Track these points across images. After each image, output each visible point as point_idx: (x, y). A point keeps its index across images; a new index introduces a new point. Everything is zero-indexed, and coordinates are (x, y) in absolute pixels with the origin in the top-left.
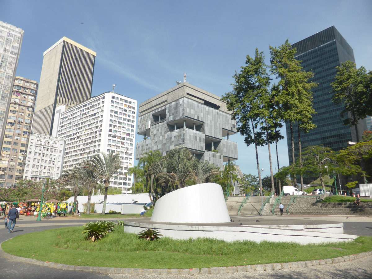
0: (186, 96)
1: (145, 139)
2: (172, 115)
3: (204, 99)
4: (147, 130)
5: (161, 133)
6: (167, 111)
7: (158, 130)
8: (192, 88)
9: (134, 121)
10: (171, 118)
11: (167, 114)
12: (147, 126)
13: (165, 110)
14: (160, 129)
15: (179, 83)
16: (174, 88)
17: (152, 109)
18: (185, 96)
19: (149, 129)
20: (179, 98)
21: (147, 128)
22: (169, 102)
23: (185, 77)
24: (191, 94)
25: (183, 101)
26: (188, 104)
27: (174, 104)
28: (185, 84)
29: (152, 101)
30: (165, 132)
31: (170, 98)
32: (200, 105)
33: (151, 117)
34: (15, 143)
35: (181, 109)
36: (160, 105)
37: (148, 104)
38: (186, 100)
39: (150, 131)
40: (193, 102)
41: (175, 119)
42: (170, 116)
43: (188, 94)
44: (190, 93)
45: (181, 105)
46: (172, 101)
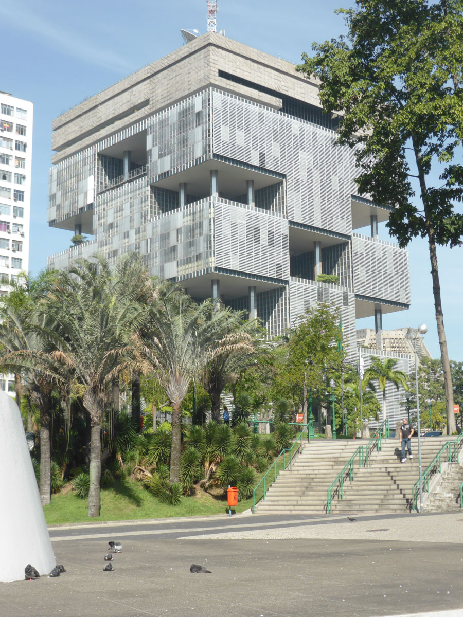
0: (217, 83)
1: (77, 242)
2: (170, 152)
3: (284, 92)
4: (81, 209)
5: (132, 220)
6: (149, 139)
7: (121, 209)
8: (238, 51)
9: (24, 178)
10: (165, 165)
11: (151, 150)
12: (81, 198)
13: (144, 133)
14: (127, 206)
15: (189, 38)
16: (174, 56)
17: (97, 134)
18: (212, 81)
19: (91, 206)
20: (194, 89)
21: (81, 205)
22: (159, 107)
23: (212, 12)
24: (235, 74)
25: (207, 102)
26: (225, 112)
27: (173, 111)
28: (212, 40)
29: (96, 107)
30: (144, 216)
31: (159, 90)
32: (270, 114)
33: (97, 164)
35: (198, 131)
36: (126, 119)
37: (83, 117)
38: (217, 98)
39: (92, 214)
40: (244, 104)
41: (179, 168)
42: (161, 156)
43: (222, 74)
44: (231, 72)
45: (199, 114)
46: (166, 103)
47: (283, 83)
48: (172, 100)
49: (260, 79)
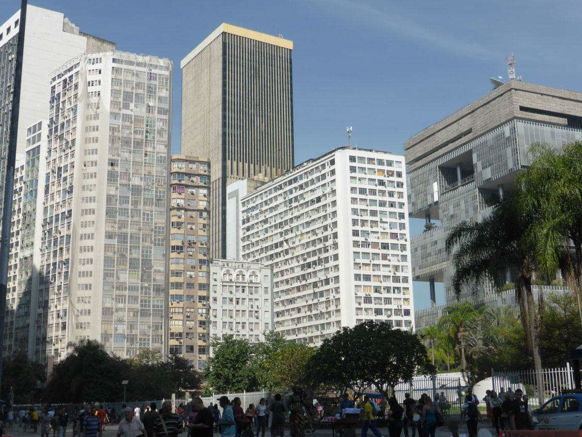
0: (519, 116)
1: (429, 228)
2: (490, 165)
3: (568, 113)
4: (430, 205)
5: (467, 212)
6: (475, 156)
7: (458, 205)
8: (532, 90)
9: (404, 204)
10: (488, 174)
11: (476, 164)
12: (429, 197)
13: (470, 152)
14: (462, 203)
15: (498, 84)
16: (487, 98)
17: (437, 152)
18: (516, 115)
19: (437, 203)
20: (503, 120)
21: (430, 202)
22: (479, 133)
23: (511, 64)
24: (531, 107)
25: (513, 130)
26: (526, 135)
27: (490, 137)
28: (513, 86)
29: (434, 134)
30: (475, 209)
31: (478, 122)
32: (558, 131)
33: (439, 174)
34: (188, 284)
35: (509, 151)
36: (456, 142)
37: (426, 141)
38: (520, 126)
39: (438, 208)
40: (539, 127)
41: (498, 176)
42: (484, 168)
43: (523, 109)
44: (528, 106)
45: (508, 138)
46: (484, 131)
47: (566, 107)
48: (488, 129)
49: (549, 107)
